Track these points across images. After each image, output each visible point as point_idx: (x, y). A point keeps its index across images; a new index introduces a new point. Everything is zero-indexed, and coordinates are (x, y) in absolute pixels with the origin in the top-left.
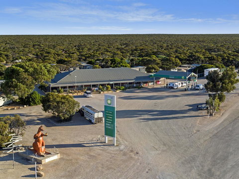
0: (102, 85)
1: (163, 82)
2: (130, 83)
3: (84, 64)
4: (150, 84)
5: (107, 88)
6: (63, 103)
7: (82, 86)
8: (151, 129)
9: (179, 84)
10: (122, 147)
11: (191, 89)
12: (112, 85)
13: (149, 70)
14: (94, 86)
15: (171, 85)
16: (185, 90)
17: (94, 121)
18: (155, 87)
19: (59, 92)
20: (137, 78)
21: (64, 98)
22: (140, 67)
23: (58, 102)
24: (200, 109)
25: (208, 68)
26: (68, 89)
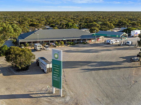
0: (58, 41)
1: (102, 39)
2: (78, 40)
3: (48, 27)
4: (93, 41)
5: (61, 43)
6: (20, 56)
7: (43, 42)
8: (94, 79)
9: (113, 41)
10: (68, 99)
11: (123, 45)
12: (65, 41)
13: (91, 31)
14: (52, 42)
15: (108, 42)
16: (119, 45)
17: (46, 71)
18: (96, 43)
19: (25, 46)
20: (82, 36)
21: (23, 51)
22: (86, 29)
23: (16, 55)
24: (134, 61)
25: (133, 30)
26: (32, 44)
